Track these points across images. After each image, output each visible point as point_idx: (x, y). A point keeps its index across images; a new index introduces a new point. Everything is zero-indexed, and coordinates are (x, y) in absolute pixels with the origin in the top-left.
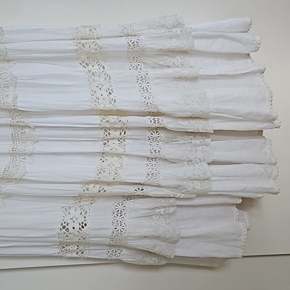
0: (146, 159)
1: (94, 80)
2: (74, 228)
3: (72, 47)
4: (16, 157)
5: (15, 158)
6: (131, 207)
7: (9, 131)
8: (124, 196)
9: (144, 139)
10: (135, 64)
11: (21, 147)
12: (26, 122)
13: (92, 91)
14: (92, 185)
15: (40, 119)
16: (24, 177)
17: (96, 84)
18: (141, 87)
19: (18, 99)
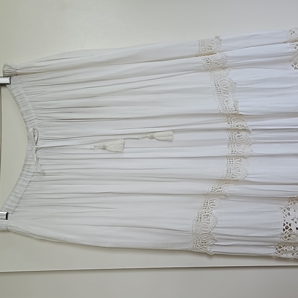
2: (297, 229)
3: (291, 50)
5: (231, 160)
7: (226, 135)
11: (240, 149)
12: (245, 125)
15: (257, 122)
16: (246, 179)
19: (238, 103)
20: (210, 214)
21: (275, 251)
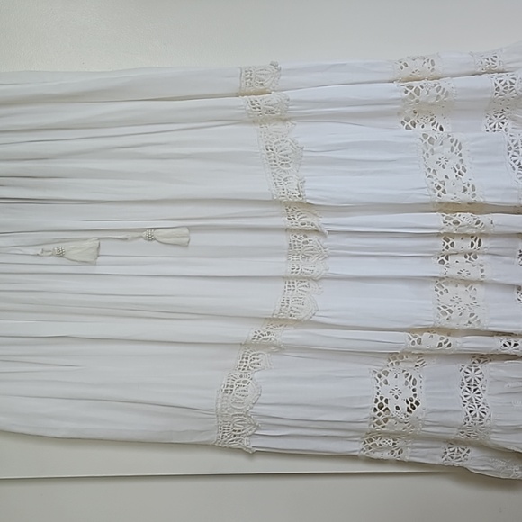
0: (516, 290)
1: (432, 150)
2: (398, 408)
3: (398, 95)
4: (293, 283)
5: (291, 284)
6: (492, 374)
7: (284, 240)
8: (474, 356)
9: (512, 255)
10: (497, 121)
11: (306, 266)
12: (316, 223)
13: (429, 169)
14: (426, 335)
15: (338, 219)
16: (314, 318)
17: (437, 157)
18: (515, 162)
19: (306, 184)
20: (249, 380)
21: (361, 446)
